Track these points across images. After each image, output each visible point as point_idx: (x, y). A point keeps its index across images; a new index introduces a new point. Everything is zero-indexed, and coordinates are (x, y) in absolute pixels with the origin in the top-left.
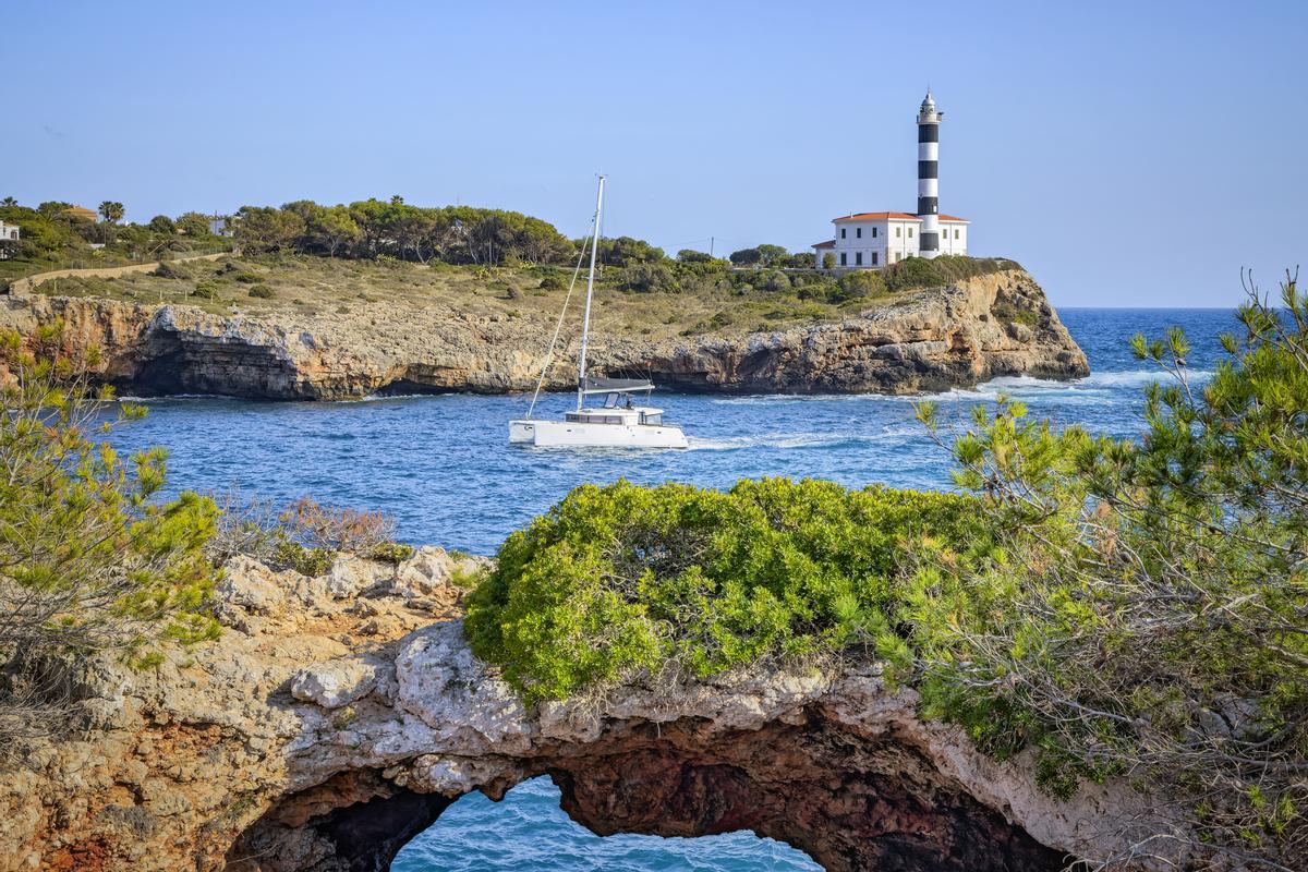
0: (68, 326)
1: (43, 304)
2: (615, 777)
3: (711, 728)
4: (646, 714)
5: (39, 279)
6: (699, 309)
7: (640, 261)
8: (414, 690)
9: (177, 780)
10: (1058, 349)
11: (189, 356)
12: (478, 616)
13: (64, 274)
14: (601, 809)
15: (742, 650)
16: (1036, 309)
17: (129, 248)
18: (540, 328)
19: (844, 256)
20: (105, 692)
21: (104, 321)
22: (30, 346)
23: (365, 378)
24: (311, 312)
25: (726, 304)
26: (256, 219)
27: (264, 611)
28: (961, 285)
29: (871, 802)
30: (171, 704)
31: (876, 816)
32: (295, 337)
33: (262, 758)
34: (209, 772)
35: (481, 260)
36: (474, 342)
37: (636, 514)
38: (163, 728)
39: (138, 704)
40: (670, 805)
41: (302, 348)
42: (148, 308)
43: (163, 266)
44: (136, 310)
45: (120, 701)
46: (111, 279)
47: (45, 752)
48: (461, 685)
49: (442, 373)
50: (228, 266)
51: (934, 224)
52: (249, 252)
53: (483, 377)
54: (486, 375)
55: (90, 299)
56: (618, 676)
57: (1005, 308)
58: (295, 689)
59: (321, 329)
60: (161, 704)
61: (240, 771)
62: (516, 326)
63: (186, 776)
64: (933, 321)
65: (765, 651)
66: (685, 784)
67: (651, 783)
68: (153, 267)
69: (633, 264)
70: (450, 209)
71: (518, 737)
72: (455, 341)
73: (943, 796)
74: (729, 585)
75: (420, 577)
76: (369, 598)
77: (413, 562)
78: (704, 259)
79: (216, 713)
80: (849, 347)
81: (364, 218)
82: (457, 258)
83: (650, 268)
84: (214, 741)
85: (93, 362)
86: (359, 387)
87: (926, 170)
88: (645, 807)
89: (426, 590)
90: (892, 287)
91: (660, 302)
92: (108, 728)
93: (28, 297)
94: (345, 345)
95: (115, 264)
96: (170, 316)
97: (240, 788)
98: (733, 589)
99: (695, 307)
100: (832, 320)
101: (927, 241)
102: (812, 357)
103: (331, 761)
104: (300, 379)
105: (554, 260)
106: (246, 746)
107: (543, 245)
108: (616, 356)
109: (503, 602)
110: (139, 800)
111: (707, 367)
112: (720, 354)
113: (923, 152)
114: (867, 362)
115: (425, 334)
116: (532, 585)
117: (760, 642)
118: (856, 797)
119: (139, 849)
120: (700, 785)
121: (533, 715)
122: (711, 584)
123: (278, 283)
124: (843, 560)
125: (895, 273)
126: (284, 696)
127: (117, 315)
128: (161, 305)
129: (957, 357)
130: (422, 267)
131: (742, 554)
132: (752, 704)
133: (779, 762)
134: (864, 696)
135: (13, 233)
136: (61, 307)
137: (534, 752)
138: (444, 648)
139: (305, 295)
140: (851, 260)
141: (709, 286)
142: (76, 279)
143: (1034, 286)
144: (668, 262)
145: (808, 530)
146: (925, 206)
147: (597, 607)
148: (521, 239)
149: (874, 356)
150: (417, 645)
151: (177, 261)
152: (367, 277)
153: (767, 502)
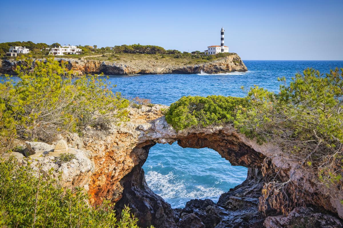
0: (89, 64)
1: (86, 61)
2: (188, 140)
3: (205, 134)
4: (195, 132)
5: (85, 57)
6: (187, 61)
7: (177, 53)
8: (158, 128)
9: (123, 141)
10: (243, 67)
11: (107, 69)
12: (168, 117)
13: (89, 56)
14: (185, 145)
15: (210, 123)
16: (239, 61)
17: (98, 52)
18: (162, 64)
19: (209, 52)
20: (112, 129)
21: (95, 64)
22: (84, 67)
23: (134, 72)
24: (126, 62)
25: (191, 60)
26: (117, 48)
27: (132, 115)
28: (228, 57)
29: (226, 143)
30: (121, 130)
31: (227, 145)
32: (124, 66)
33: (135, 138)
34: (127, 140)
35: (152, 54)
36: (151, 66)
37: (192, 101)
38: (120, 134)
39: (116, 130)
40: (196, 144)
41: (125, 67)
42: (101, 62)
43: (103, 55)
44: (99, 62)
45: (114, 130)
46: (96, 57)
47: (104, 138)
48: (165, 127)
49: (146, 71)
50: (113, 55)
51: (223, 47)
52: (116, 53)
53: (153, 72)
54: (153, 71)
55: (92, 60)
56: (190, 127)
57: (235, 61)
58: (139, 128)
59: (128, 64)
60: (120, 130)
61: (132, 140)
62: (158, 63)
63: (124, 141)
64: (223, 63)
65: (213, 123)
66: (198, 141)
67: (193, 141)
68: (102, 55)
69: (176, 54)
70: (147, 46)
71: (174, 135)
72: (148, 66)
73: (239, 143)
74: (208, 112)
75: (155, 109)
76: (148, 112)
77: (154, 107)
78: (187, 53)
79: (128, 131)
80: (210, 67)
81: (134, 47)
82: (148, 53)
83: (179, 54)
84: (127, 136)
85: (93, 70)
86: (134, 73)
87: (222, 39)
88: (192, 145)
89: (156, 111)
90: (217, 57)
91: (180, 60)
92: (112, 134)
93: (83, 60)
94: (131, 67)
95: (96, 55)
96: (105, 63)
97: (132, 143)
98: (208, 113)
99: (186, 61)
100: (208, 62)
101: (222, 50)
102: (204, 68)
103: (146, 139)
104: (125, 72)
105: (163, 53)
106: (133, 136)
107: (162, 51)
108: (174, 68)
109: (172, 115)
110: (117, 145)
111: (188, 70)
112: (190, 68)
113: (222, 36)
114: (213, 69)
115: (144, 65)
116: (177, 112)
117: (213, 121)
118: (224, 143)
119: (118, 152)
120: (200, 141)
121: (177, 132)
122: (205, 112)
123: (121, 57)
124: (226, 109)
125: (217, 55)
126: (138, 129)
127: (97, 63)
128: (103, 61)
129: (227, 68)
130: (143, 55)
131: (209, 108)
132: (211, 130)
133: (213, 138)
134: (228, 129)
135: (81, 50)
136: (88, 61)
137: (177, 138)
138: (162, 122)
139: (125, 59)
140: (210, 53)
141: (188, 57)
142: (90, 57)
143: (239, 57)
144: (181, 54)
145: (220, 104)
146: (222, 45)
147: (187, 116)
148: (158, 50)
149: (214, 68)
150: (158, 121)
151: (105, 54)
152: (134, 56)
153: (213, 99)
